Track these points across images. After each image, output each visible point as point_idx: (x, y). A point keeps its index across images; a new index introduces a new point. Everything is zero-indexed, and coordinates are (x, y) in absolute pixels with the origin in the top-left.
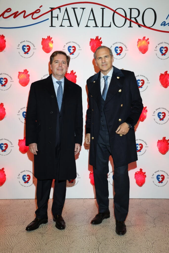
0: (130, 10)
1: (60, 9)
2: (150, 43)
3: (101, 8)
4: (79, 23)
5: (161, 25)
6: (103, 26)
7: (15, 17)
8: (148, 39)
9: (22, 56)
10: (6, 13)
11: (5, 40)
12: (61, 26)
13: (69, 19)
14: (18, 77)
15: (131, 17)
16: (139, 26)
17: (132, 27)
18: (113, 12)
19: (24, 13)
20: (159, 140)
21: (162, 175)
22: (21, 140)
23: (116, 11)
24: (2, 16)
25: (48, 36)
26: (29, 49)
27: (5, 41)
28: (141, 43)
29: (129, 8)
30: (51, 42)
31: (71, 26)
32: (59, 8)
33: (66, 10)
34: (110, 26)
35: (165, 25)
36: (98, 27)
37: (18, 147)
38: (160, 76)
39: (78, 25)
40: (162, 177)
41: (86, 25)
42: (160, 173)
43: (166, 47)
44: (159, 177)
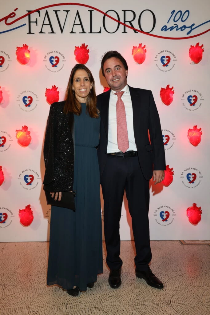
0: (123, 12)
1: (39, 13)
2: (147, 52)
3: (89, 11)
4: (62, 29)
5: (162, 30)
6: (91, 32)
8: (145, 46)
12: (41, 32)
13: (50, 24)
15: (125, 21)
16: (135, 31)
17: (127, 33)
18: (103, 15)
21: (166, 212)
23: (108, 14)
25: (23, 45)
26: (3, 61)
28: (136, 51)
29: (122, 10)
30: (27, 51)
31: (53, 32)
32: (38, 11)
33: (47, 13)
34: (100, 32)
35: (166, 30)
36: (86, 33)
38: (161, 91)
39: (62, 31)
40: (167, 214)
41: (71, 31)
42: (164, 210)
43: (168, 57)
44: (163, 214)
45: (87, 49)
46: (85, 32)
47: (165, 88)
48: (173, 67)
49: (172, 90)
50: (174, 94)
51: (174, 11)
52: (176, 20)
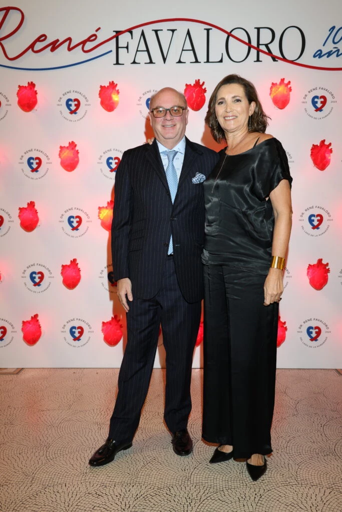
0: (256, 30)
1: (131, 33)
2: (292, 91)
3: (205, 29)
4: (165, 57)
5: (315, 56)
6: (208, 61)
7: (52, 50)
8: (289, 82)
9: (66, 119)
10: (38, 43)
11: (36, 91)
12: (134, 62)
13: (148, 50)
14: (60, 155)
15: (258, 44)
16: (274, 58)
17: (261, 61)
18: (226, 35)
19: (68, 42)
20: (310, 265)
21: (317, 328)
22: (66, 265)
23: (232, 33)
24: (30, 50)
25: (110, 82)
26: (78, 106)
27: (36, 93)
28: (277, 90)
29: (255, 28)
30: (116, 92)
31: (151, 62)
32: (130, 31)
33: (143, 34)
34: (221, 61)
35: (320, 56)
37: (61, 278)
38: (312, 149)
39: (164, 60)
40: (317, 330)
41: (178, 61)
42: (314, 324)
43: (323, 97)
44: (311, 330)
45: (203, 87)
46: (199, 61)
47: (319, 145)
48: (331, 112)
49: (330, 148)
50: (331, 154)
51: (333, 28)
52: (336, 41)
